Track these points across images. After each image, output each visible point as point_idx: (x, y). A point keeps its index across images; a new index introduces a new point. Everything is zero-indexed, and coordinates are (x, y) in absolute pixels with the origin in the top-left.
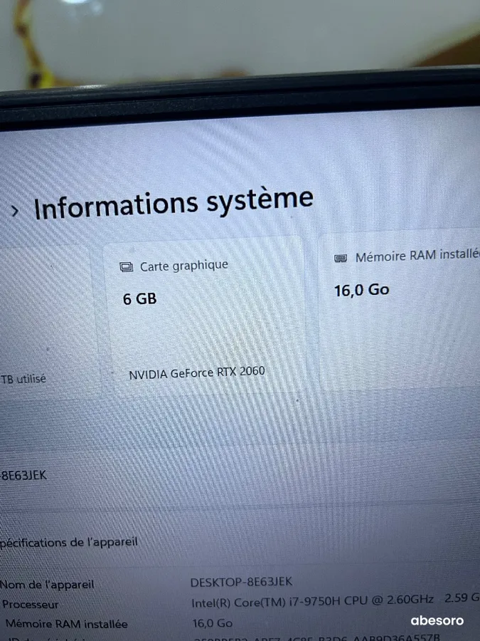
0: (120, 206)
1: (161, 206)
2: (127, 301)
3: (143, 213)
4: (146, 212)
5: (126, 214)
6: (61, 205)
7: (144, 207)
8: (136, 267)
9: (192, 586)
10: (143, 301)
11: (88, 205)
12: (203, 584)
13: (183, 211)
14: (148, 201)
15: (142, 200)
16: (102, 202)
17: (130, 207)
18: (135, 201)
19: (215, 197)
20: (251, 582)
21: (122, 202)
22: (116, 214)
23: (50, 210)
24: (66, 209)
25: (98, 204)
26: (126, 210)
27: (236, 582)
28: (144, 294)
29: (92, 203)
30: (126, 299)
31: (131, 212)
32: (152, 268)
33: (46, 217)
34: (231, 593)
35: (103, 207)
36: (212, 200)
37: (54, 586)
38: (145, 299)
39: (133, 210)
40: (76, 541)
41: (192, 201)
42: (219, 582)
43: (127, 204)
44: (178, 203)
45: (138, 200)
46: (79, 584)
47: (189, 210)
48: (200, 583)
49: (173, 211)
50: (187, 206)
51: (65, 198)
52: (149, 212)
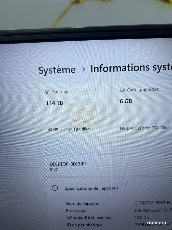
0: (122, 68)
1: (136, 68)
2: (121, 102)
3: (130, 71)
4: (131, 70)
5: (124, 71)
6: (101, 67)
7: (130, 68)
8: (126, 90)
9: (136, 204)
10: (127, 102)
11: (110, 67)
12: (140, 204)
13: (144, 70)
14: (132, 66)
15: (130, 66)
16: (116, 67)
17: (126, 68)
18: (127, 66)
19: (156, 66)
20: (157, 203)
21: (123, 67)
22: (120, 71)
23: (96, 69)
24: (102, 69)
25: (114, 67)
26: (124, 70)
27: (152, 203)
28: (128, 99)
29: (112, 67)
30: (121, 101)
31: (126, 70)
32: (131, 90)
33: (95, 71)
34: (149, 207)
35: (116, 68)
36: (155, 67)
37: (86, 204)
38: (128, 101)
39: (127, 70)
40: (95, 188)
41: (148, 67)
42: (146, 203)
43: (124, 67)
44: (142, 68)
45: (129, 66)
46: (95, 203)
47: (146, 70)
48: (139, 203)
49: (141, 70)
50: (146, 69)
51: (102, 65)
52: (132, 70)
